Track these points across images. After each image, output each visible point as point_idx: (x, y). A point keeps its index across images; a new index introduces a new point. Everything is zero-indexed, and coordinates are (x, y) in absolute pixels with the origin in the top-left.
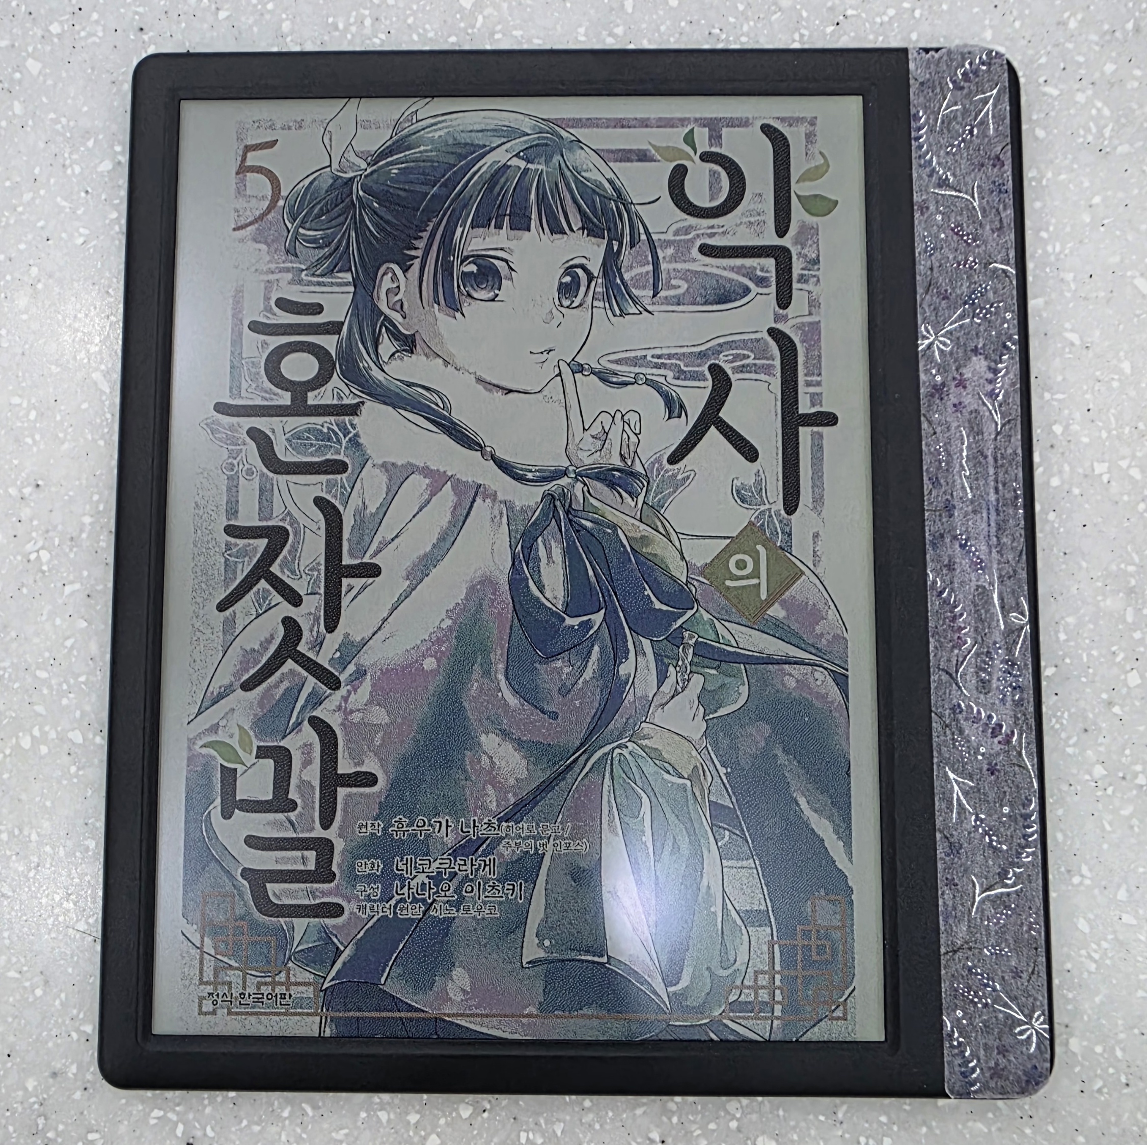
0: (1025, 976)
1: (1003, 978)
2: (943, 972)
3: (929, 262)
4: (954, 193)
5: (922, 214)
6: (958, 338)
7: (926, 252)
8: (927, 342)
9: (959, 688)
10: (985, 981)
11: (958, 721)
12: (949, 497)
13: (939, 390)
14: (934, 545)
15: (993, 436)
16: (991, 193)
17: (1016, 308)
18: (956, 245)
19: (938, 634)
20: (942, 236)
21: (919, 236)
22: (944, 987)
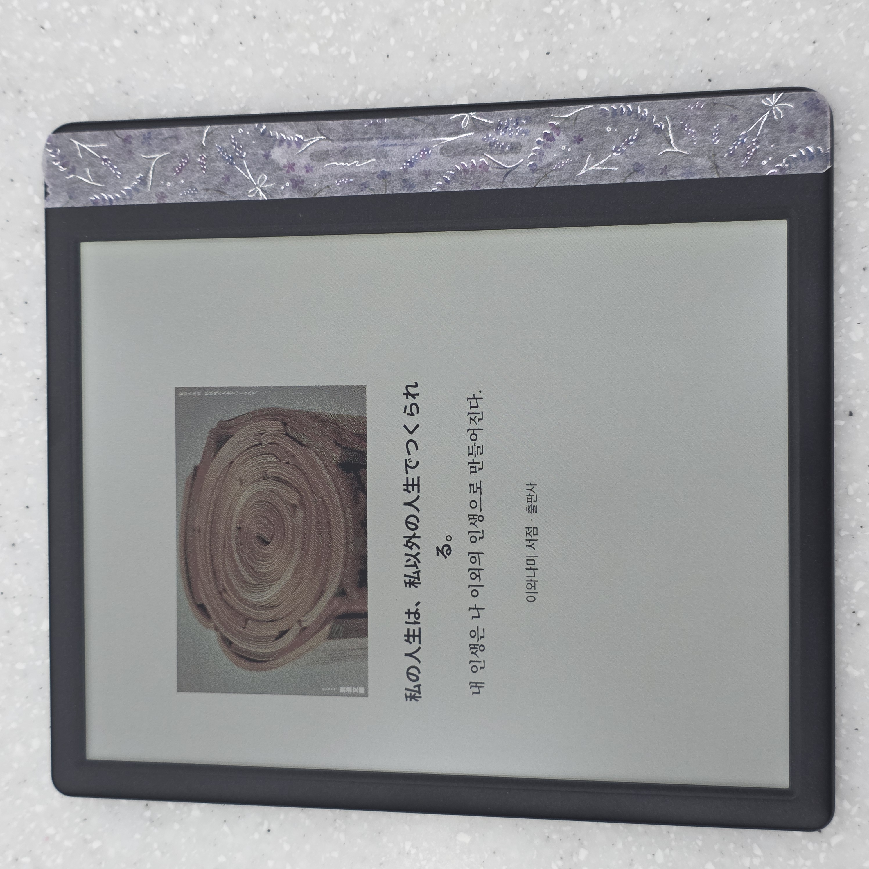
0: (735, 112)
1: (737, 129)
2: (732, 176)
3: (202, 191)
4: (151, 172)
5: (166, 197)
6: (258, 169)
7: (194, 194)
8: (261, 193)
9: (517, 166)
10: (739, 143)
11: (542, 168)
12: (376, 175)
13: (297, 184)
14: (411, 187)
15: (330, 142)
16: (150, 144)
17: (234, 125)
18: (189, 171)
19: (477, 183)
20: (182, 181)
21: (182, 199)
22: (743, 174)
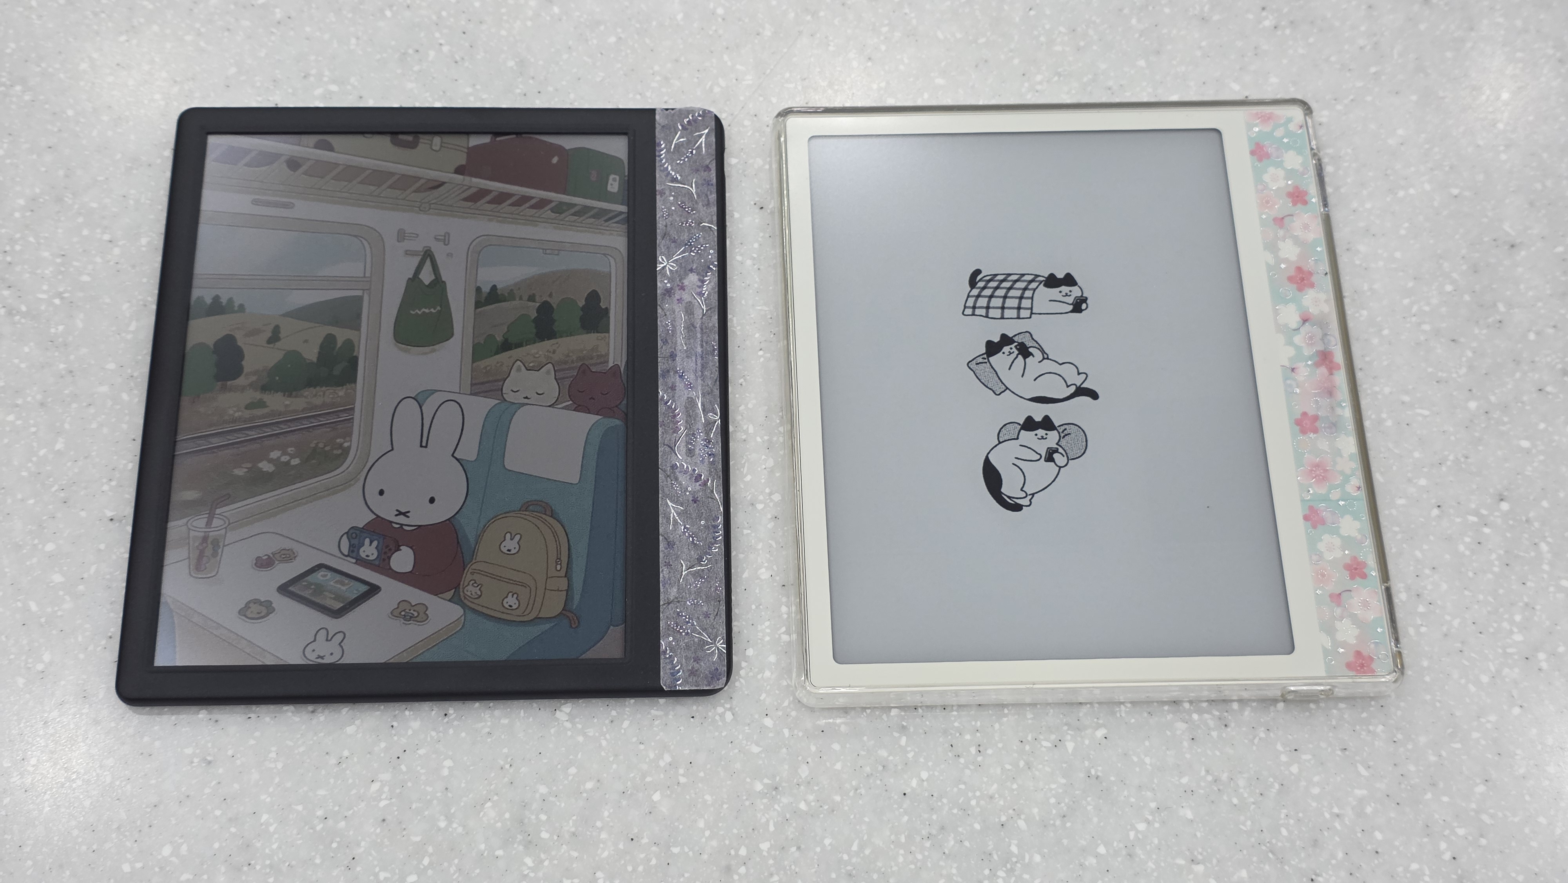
0: (712, 617)
1: (698, 618)
2: (661, 615)
3: (665, 223)
4: (681, 186)
5: (661, 196)
6: (681, 264)
7: (663, 217)
8: (662, 265)
9: (676, 455)
10: (687, 620)
11: (675, 473)
12: (673, 350)
13: (669, 292)
14: (663, 376)
15: (701, 317)
16: (703, 185)
17: (716, 247)
18: (681, 213)
19: (664, 425)
20: (673, 208)
21: (659, 208)
22: (662, 624)
